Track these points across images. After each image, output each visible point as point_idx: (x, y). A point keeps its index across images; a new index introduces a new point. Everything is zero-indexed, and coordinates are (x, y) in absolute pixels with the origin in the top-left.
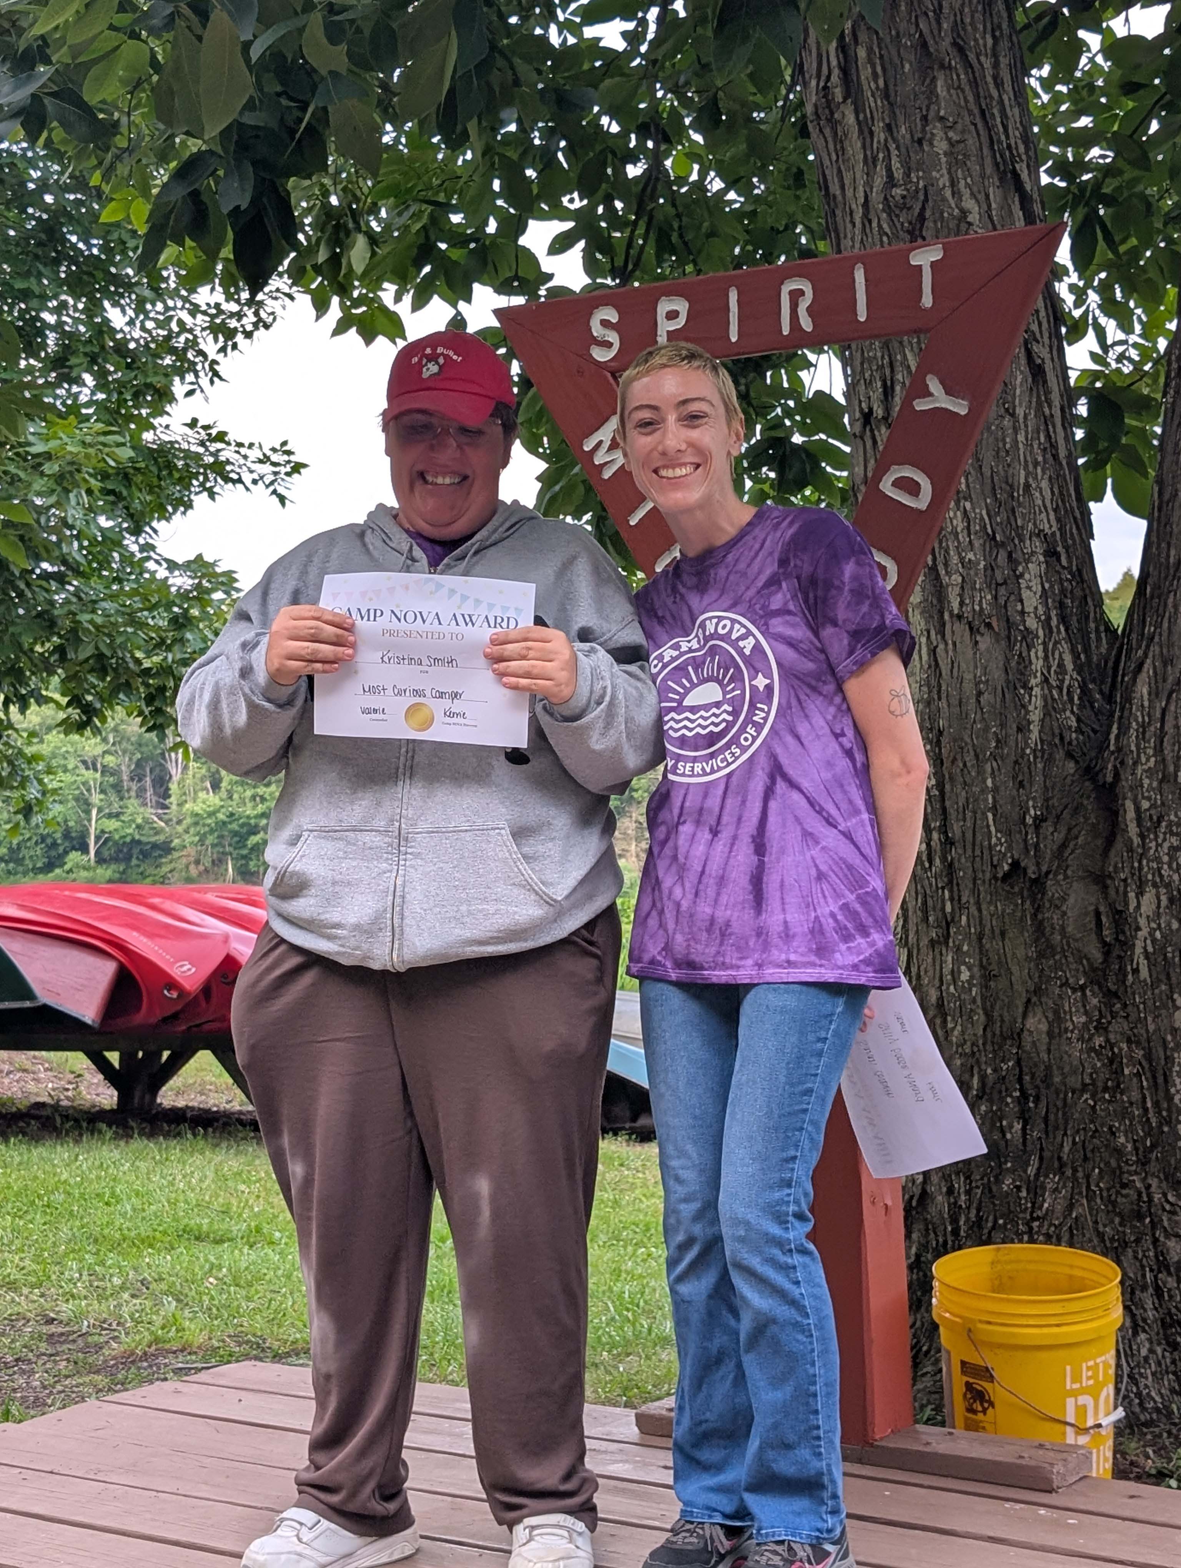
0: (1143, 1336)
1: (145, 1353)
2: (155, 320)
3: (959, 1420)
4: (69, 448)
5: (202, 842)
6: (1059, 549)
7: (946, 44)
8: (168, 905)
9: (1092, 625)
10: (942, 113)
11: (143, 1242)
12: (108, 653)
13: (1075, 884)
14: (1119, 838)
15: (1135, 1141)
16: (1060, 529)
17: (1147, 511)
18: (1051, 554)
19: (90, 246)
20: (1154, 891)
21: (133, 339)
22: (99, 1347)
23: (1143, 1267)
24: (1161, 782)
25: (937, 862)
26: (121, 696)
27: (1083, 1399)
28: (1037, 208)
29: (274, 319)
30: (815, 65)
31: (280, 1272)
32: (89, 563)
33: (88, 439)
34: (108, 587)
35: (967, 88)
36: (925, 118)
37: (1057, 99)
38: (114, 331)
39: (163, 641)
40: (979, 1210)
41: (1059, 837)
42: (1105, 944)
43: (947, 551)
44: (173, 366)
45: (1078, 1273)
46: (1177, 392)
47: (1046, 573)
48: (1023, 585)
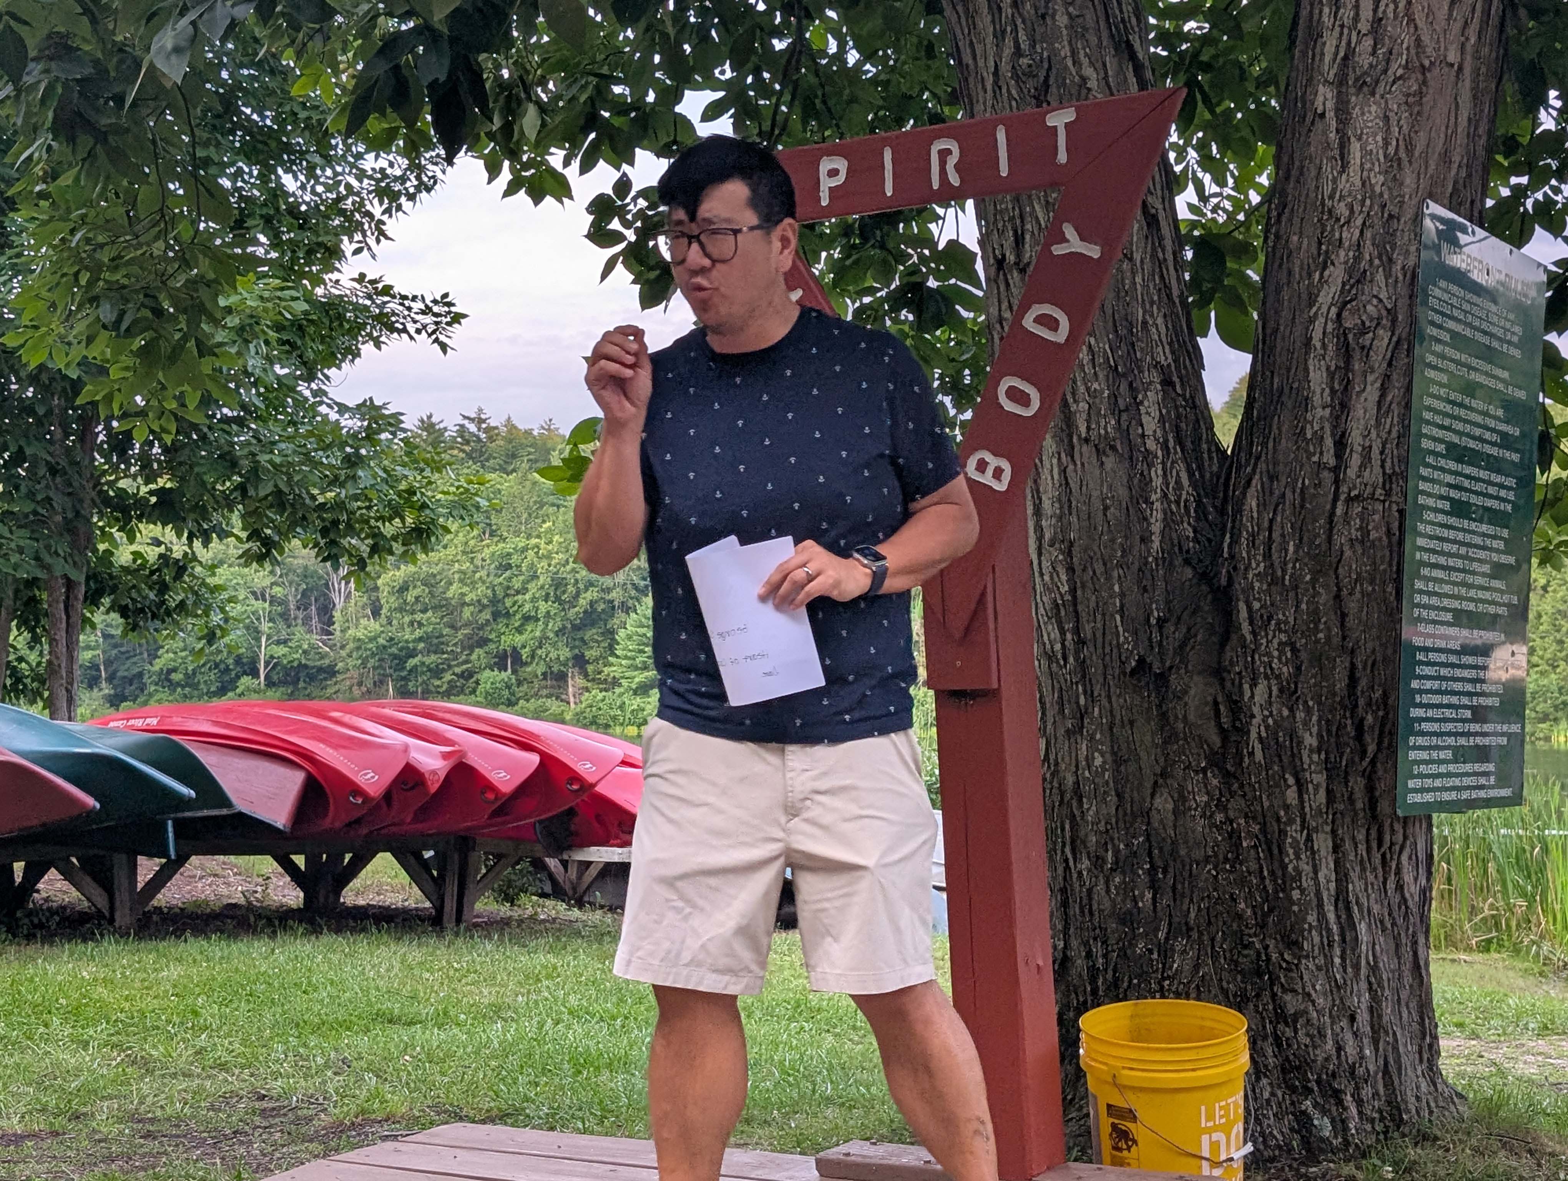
0: (1265, 1081)
1: (353, 1124)
2: (324, 184)
3: (1107, 1157)
4: (248, 303)
5: (364, 665)
6: (1175, 379)
8: (349, 719)
9: (1205, 446)
11: (341, 1025)
12: (286, 490)
13: (1195, 678)
14: (1234, 637)
15: (1253, 907)
16: (1174, 361)
17: (1252, 345)
18: (1167, 383)
19: (263, 117)
20: (1266, 682)
21: (304, 202)
22: (309, 1120)
23: (1264, 1019)
24: (1269, 585)
25: (1071, 659)
26: (298, 530)
27: (1217, 1136)
28: (1148, 74)
29: (435, 183)
31: (469, 1050)
32: (267, 407)
33: (266, 294)
34: (285, 430)
38: (287, 194)
39: (336, 478)
40: (1115, 971)
41: (1180, 636)
42: (1223, 730)
43: (1075, 383)
44: (341, 226)
45: (1208, 1024)
46: (1277, 236)
47: (1164, 399)
48: (1143, 410)
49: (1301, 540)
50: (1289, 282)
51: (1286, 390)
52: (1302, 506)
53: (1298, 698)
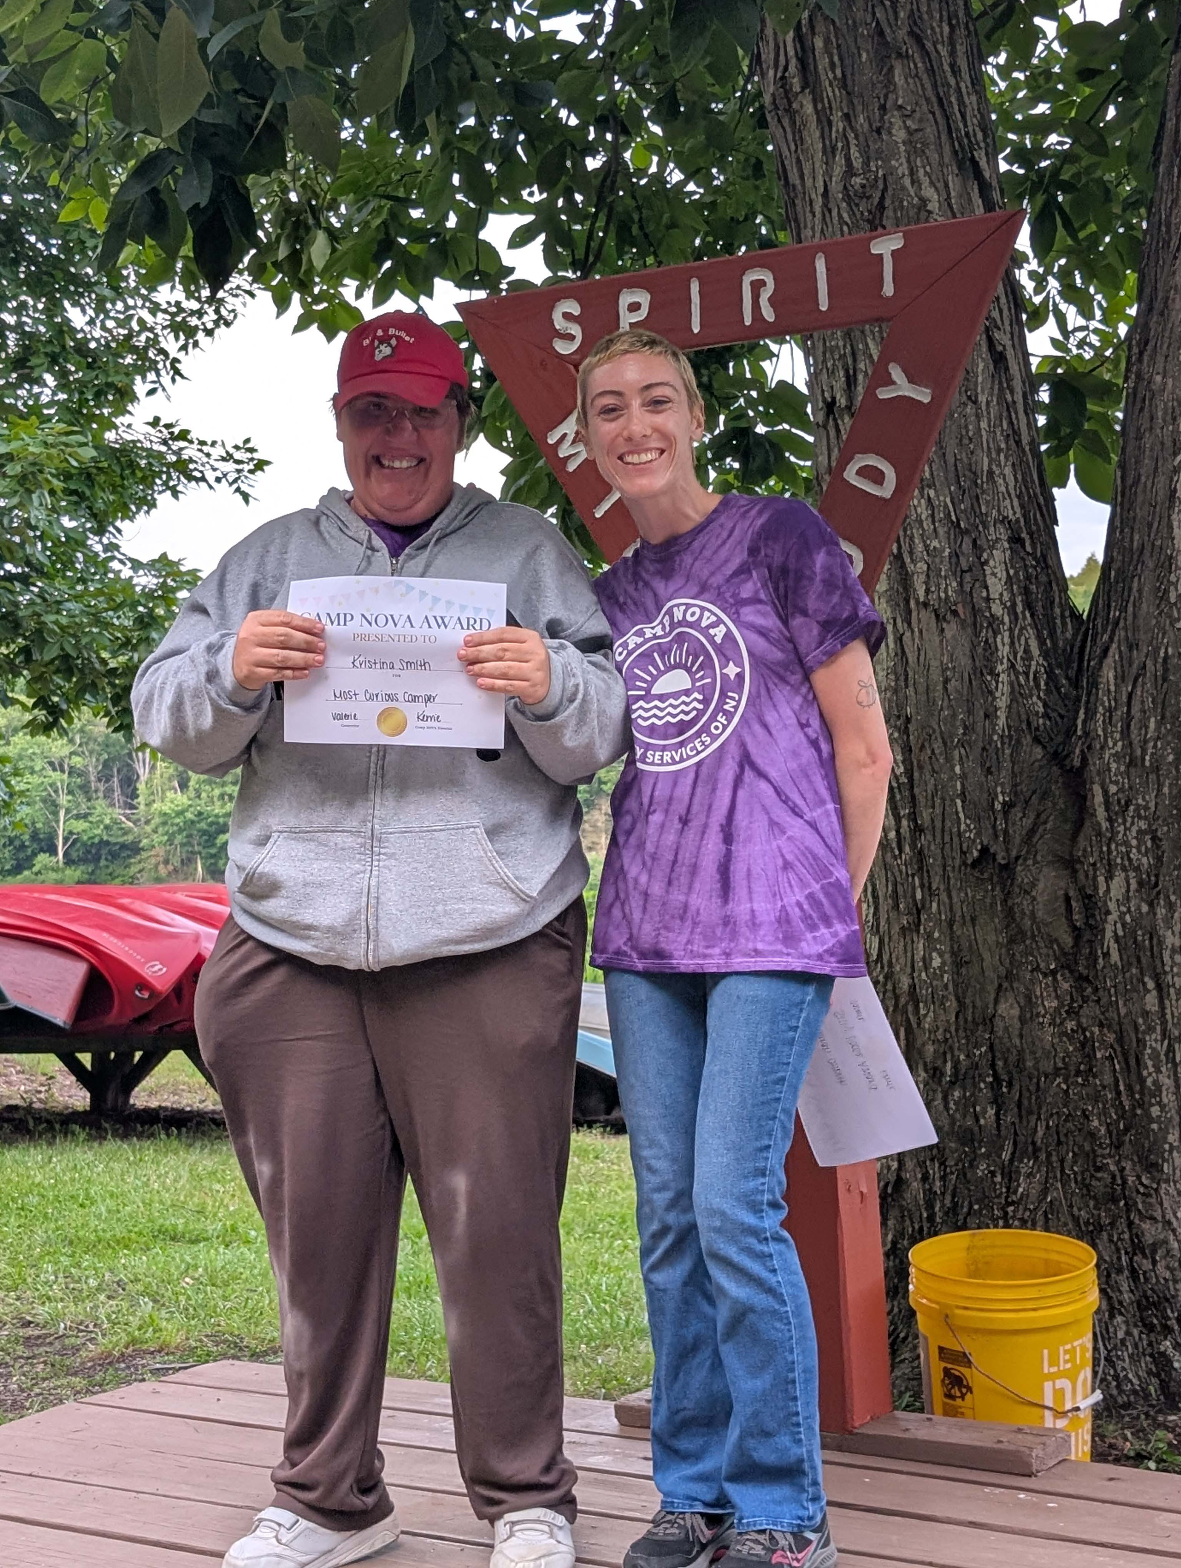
0: (1119, 1319)
1: (123, 1354)
2: (115, 319)
3: (938, 1406)
4: (31, 449)
5: (170, 841)
6: (1024, 535)
7: (902, 33)
8: (138, 905)
9: (1057, 611)
10: (900, 102)
11: (118, 1242)
12: (74, 654)
13: (1045, 870)
14: (1087, 824)
15: (1108, 1125)
16: (1024, 516)
17: (1110, 494)
18: (1016, 540)
19: (49, 246)
20: (1123, 875)
21: (93, 338)
22: (76, 1350)
23: (1118, 1250)
24: (1129, 766)
25: (907, 849)
26: (88, 696)
27: (1060, 1383)
28: (996, 195)
29: (235, 317)
30: (772, 56)
31: (256, 1271)
32: (53, 563)
33: (50, 440)
34: (72, 588)
35: (925, 77)
36: (883, 108)
37: (1015, 86)
38: (73, 331)
39: (128, 641)
40: (954, 1196)
41: (1028, 822)
42: (1075, 928)
43: (912, 538)
44: (134, 365)
45: (1054, 1257)
46: (1139, 376)
47: (1011, 560)
48: (988, 571)
49: (1163, 718)
50: (1151, 428)
51: (1148, 548)
52: (1165, 679)
53: (1159, 893)
